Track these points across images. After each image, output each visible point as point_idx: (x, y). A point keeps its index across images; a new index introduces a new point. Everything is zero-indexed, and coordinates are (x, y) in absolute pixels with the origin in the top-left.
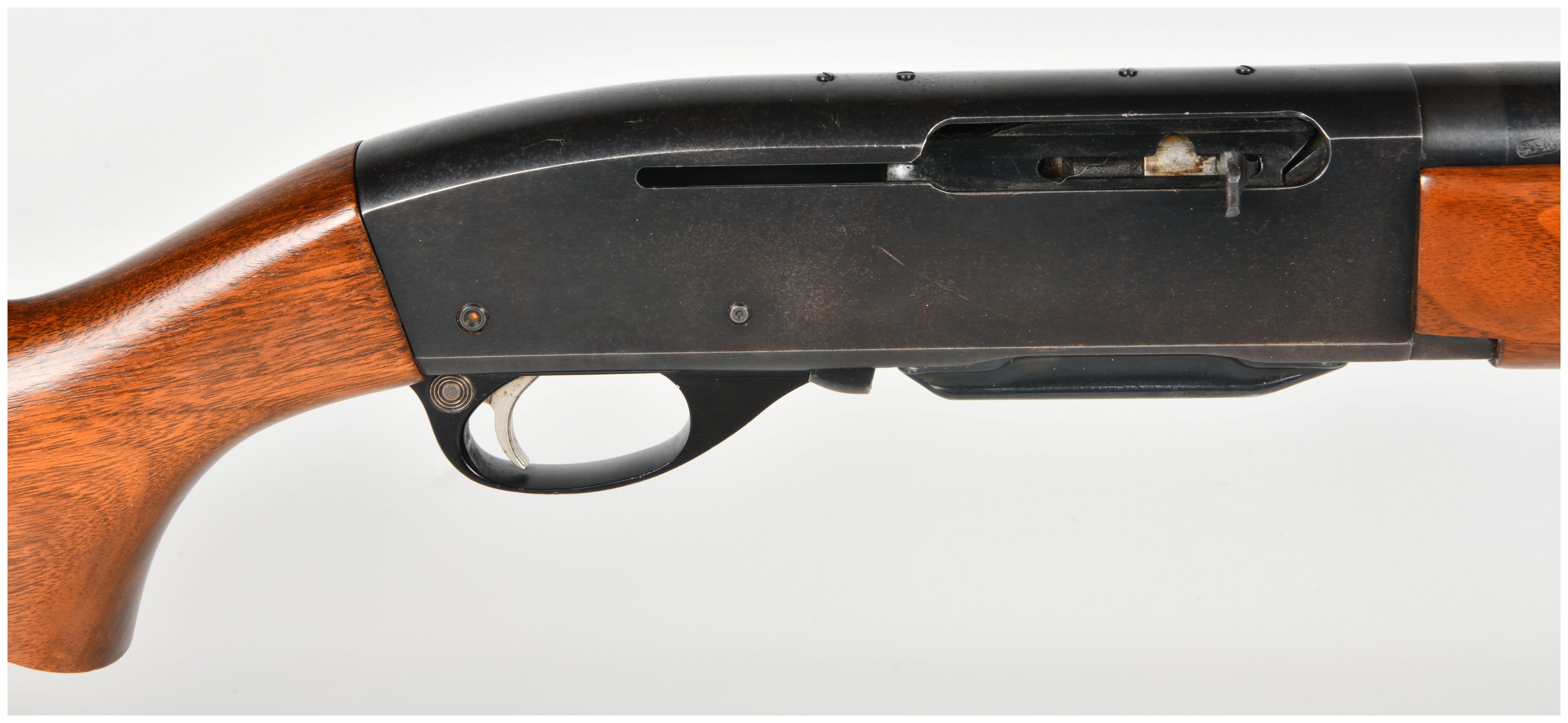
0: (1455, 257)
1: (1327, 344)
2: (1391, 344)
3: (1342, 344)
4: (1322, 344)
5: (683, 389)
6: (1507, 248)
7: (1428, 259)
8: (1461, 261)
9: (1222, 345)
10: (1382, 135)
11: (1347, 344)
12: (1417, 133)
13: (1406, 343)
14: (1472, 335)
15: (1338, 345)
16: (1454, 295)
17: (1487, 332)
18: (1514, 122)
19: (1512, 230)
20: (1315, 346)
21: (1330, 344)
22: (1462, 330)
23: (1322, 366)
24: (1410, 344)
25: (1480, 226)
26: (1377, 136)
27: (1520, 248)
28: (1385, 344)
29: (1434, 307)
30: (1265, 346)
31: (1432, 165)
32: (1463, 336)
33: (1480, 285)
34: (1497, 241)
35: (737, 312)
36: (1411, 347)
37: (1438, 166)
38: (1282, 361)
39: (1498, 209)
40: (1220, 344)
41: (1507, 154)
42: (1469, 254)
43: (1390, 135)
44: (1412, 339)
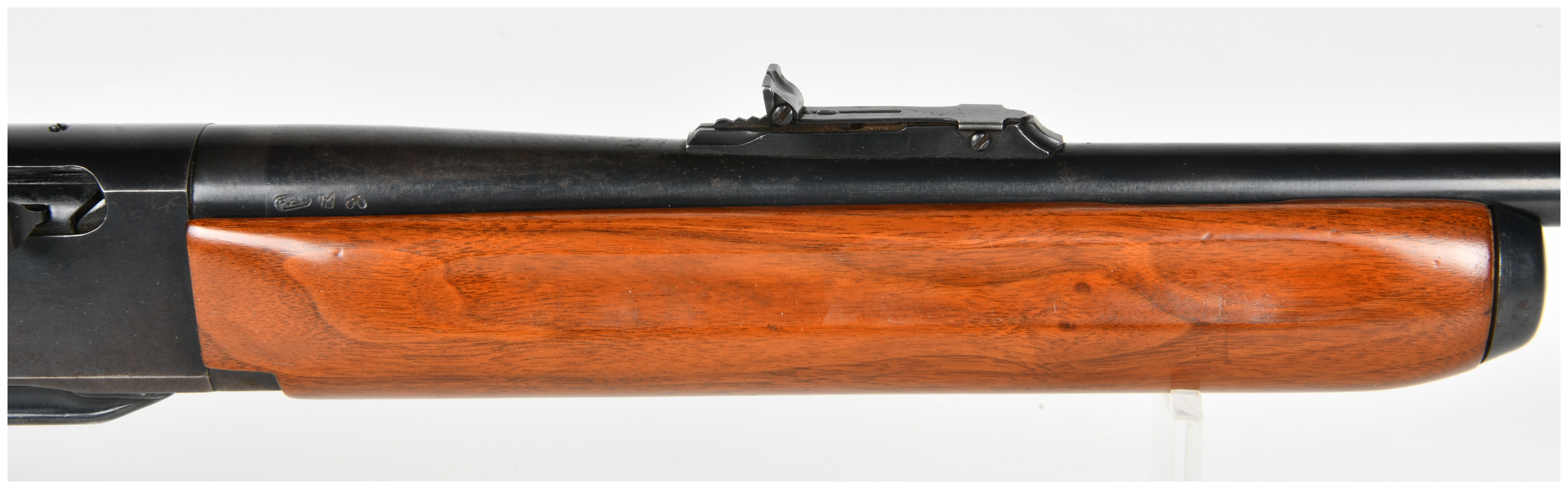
0: (223, 300)
1: (132, 377)
2: (188, 377)
3: (145, 377)
4: (127, 377)
6: (262, 292)
7: (201, 301)
8: (228, 303)
9: (36, 378)
10: (151, 189)
11: (149, 377)
12: (182, 187)
13: (202, 377)
14: (247, 369)
15: (142, 377)
16: (227, 334)
17: (260, 367)
18: (273, 179)
19: (263, 276)
20: (122, 379)
21: (134, 377)
22: (240, 365)
23: (142, 396)
24: (205, 377)
25: (237, 272)
26: (146, 190)
27: (272, 292)
28: (183, 377)
29: (212, 344)
30: (76, 379)
31: (202, 217)
32: (241, 370)
33: (246, 325)
34: (253, 285)
36: (208, 379)
37: (208, 217)
38: (99, 392)
39: (250, 257)
40: (35, 376)
41: (266, 208)
42: (233, 297)
43: (157, 189)
44: (207, 373)
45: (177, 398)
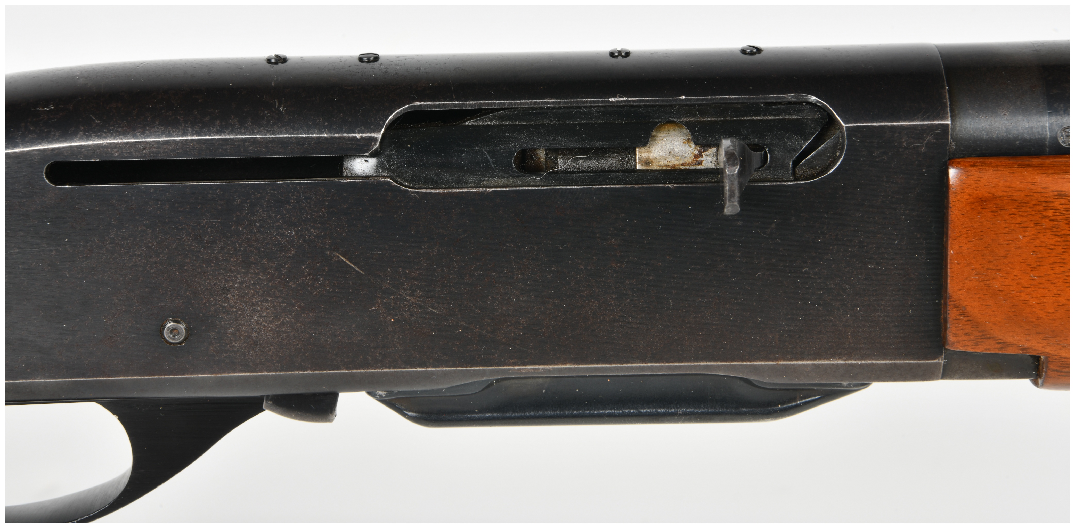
0: (990, 262)
1: (847, 362)
2: (919, 362)
3: (863, 362)
4: (841, 362)
5: (121, 419)
6: (1049, 251)
7: (958, 264)
8: (997, 266)
9: (728, 363)
10: (905, 121)
11: (869, 362)
12: (944, 118)
13: (936, 361)
14: (1010, 351)
15: (859, 362)
16: (989, 305)
17: (1028, 348)
18: (1056, 105)
19: (1054, 229)
20: (833, 365)
21: (850, 362)
22: (999, 346)
23: (843, 387)
24: (940, 361)
25: (1017, 225)
26: (898, 122)
27: (1063, 250)
28: (912, 362)
29: (966, 319)
30: (777, 364)
31: (962, 155)
32: (1000, 352)
33: (1019, 294)
34: (1037, 242)
35: (172, 330)
36: (942, 365)
37: (969, 156)
38: (796, 381)
39: (1038, 205)
40: (726, 361)
41: (1047, 143)
42: (1005, 257)
43: (913, 121)
44: (943, 356)
45: (877, 388)
